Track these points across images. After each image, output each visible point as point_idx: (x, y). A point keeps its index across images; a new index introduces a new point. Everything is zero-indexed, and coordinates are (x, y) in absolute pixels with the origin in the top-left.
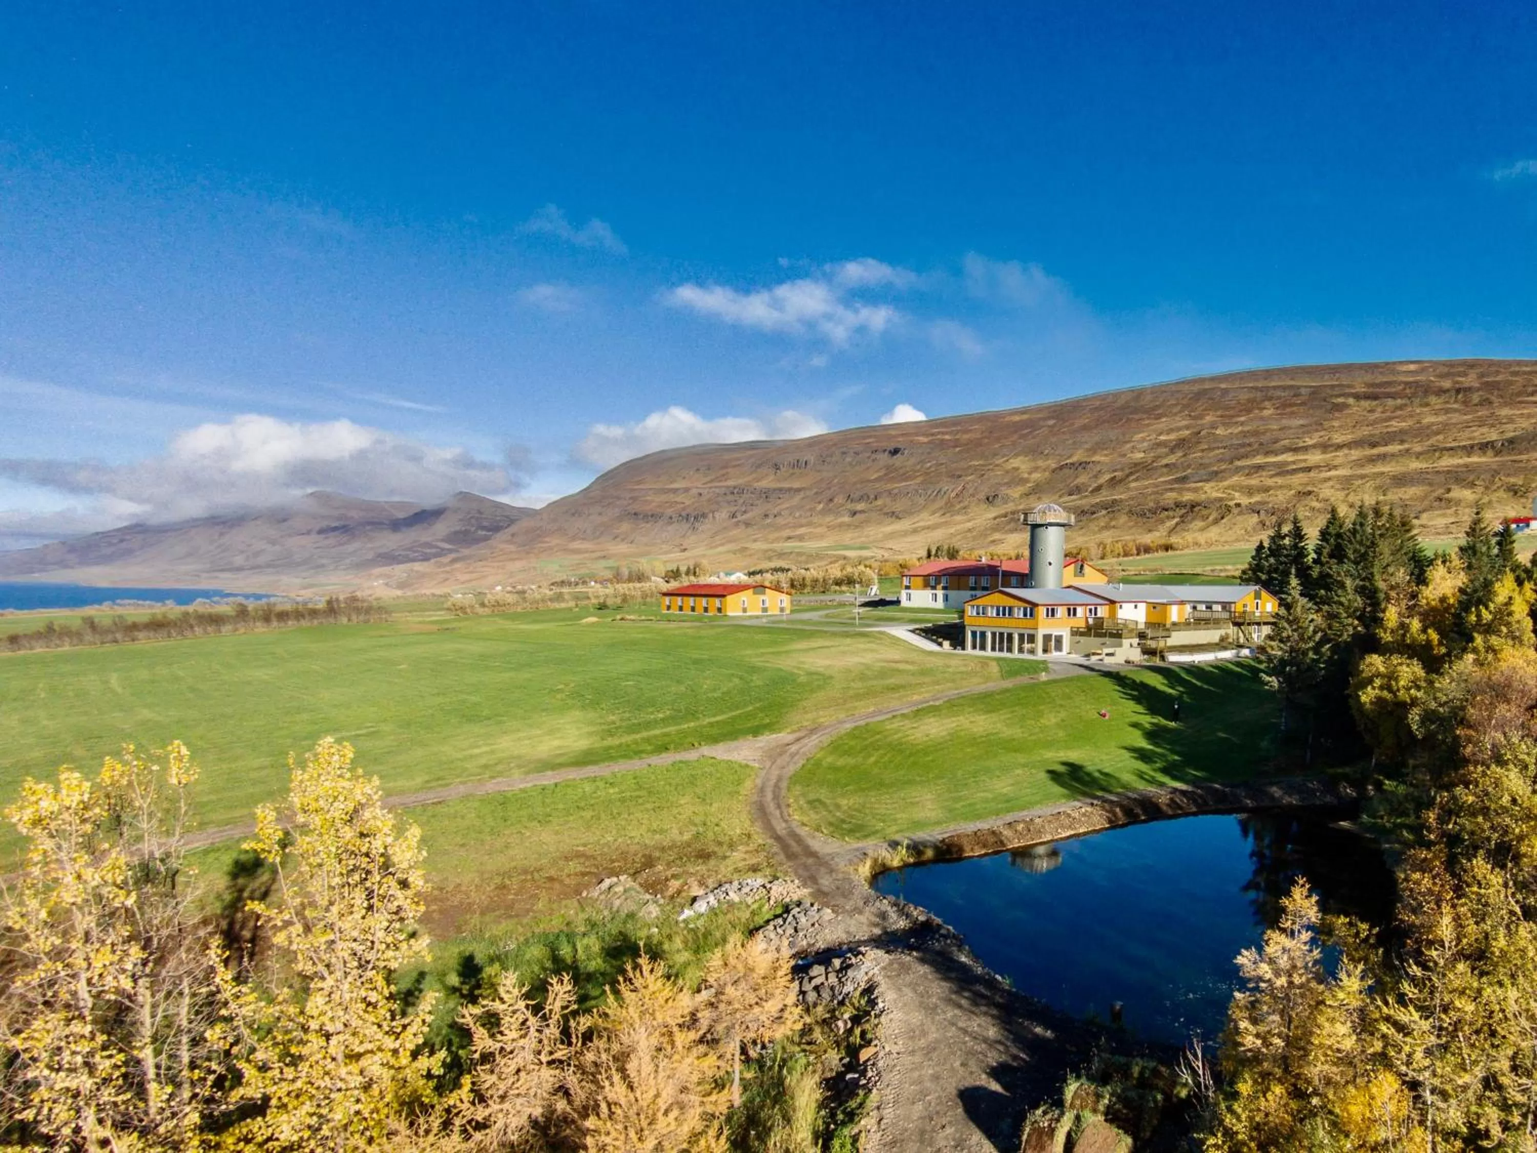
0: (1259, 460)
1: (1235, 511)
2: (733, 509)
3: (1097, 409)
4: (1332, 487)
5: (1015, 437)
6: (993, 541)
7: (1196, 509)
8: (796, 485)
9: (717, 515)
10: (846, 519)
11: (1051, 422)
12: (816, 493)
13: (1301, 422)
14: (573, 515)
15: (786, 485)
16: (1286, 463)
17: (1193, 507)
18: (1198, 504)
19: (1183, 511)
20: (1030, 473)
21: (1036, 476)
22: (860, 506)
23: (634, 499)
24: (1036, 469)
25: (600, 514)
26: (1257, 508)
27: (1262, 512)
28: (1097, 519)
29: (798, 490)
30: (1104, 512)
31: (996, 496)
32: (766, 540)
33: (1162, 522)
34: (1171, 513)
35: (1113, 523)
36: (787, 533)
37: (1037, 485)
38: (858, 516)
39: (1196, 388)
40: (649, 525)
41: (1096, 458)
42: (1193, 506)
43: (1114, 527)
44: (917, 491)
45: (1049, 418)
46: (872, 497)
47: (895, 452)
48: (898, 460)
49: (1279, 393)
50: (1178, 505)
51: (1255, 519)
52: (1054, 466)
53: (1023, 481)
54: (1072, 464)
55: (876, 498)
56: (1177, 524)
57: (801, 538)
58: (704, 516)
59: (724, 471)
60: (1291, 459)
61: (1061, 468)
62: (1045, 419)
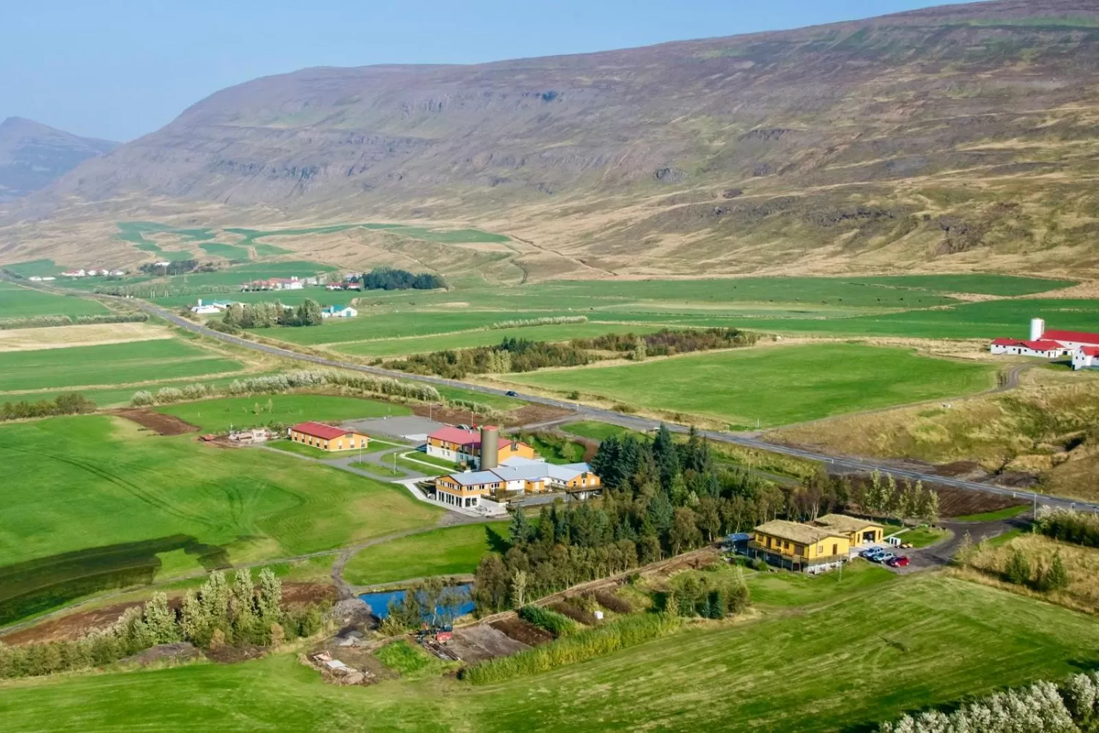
0: (985, 145)
1: (922, 225)
2: (350, 163)
3: (807, 49)
4: (1039, 200)
5: (700, 85)
6: (648, 242)
7: (880, 218)
8: (428, 135)
9: (330, 169)
10: (487, 190)
11: (748, 64)
12: (452, 149)
13: (1058, 85)
14: (154, 159)
15: (415, 134)
16: (1012, 152)
17: (878, 215)
18: (884, 213)
19: (866, 219)
20: (711, 141)
21: (718, 144)
22: (504, 172)
23: (230, 141)
24: (719, 135)
25: (187, 160)
26: (947, 223)
27: (952, 229)
28: (768, 221)
29: (430, 143)
30: (778, 213)
31: (666, 171)
32: (389, 214)
33: (840, 231)
34: (851, 221)
35: (784, 229)
36: (412, 204)
37: (719, 158)
38: (500, 185)
39: (940, 22)
40: (247, 179)
41: (793, 125)
42: (878, 213)
43: (785, 235)
44: (573, 156)
45: (746, 58)
46: (518, 160)
47: (548, 97)
48: (553, 108)
49: (1042, 36)
50: (862, 212)
51: (942, 237)
52: (742, 131)
53: (703, 150)
54: (763, 132)
55: (523, 163)
56: (855, 237)
57: (428, 213)
58: (314, 170)
59: (339, 109)
60: (1022, 146)
61: (749, 135)
62: (738, 59)
